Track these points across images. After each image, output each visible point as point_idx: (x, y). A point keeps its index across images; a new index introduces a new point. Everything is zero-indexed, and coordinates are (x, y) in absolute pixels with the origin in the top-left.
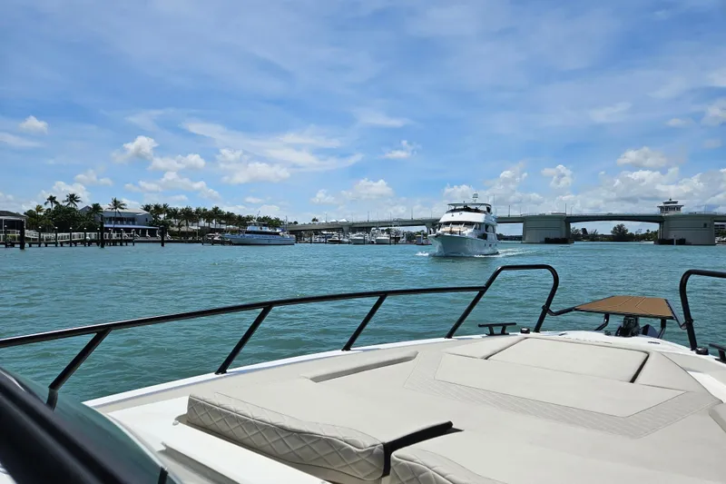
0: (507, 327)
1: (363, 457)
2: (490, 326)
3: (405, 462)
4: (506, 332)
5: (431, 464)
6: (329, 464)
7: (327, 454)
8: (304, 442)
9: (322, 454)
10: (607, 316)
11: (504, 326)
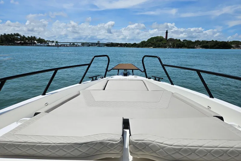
0: (97, 77)
1: (119, 144)
2: (92, 78)
3: (140, 142)
4: (97, 79)
5: (153, 140)
6: (102, 152)
7: (101, 149)
8: (89, 147)
9: (98, 149)
10: (118, 70)
11: (96, 77)
